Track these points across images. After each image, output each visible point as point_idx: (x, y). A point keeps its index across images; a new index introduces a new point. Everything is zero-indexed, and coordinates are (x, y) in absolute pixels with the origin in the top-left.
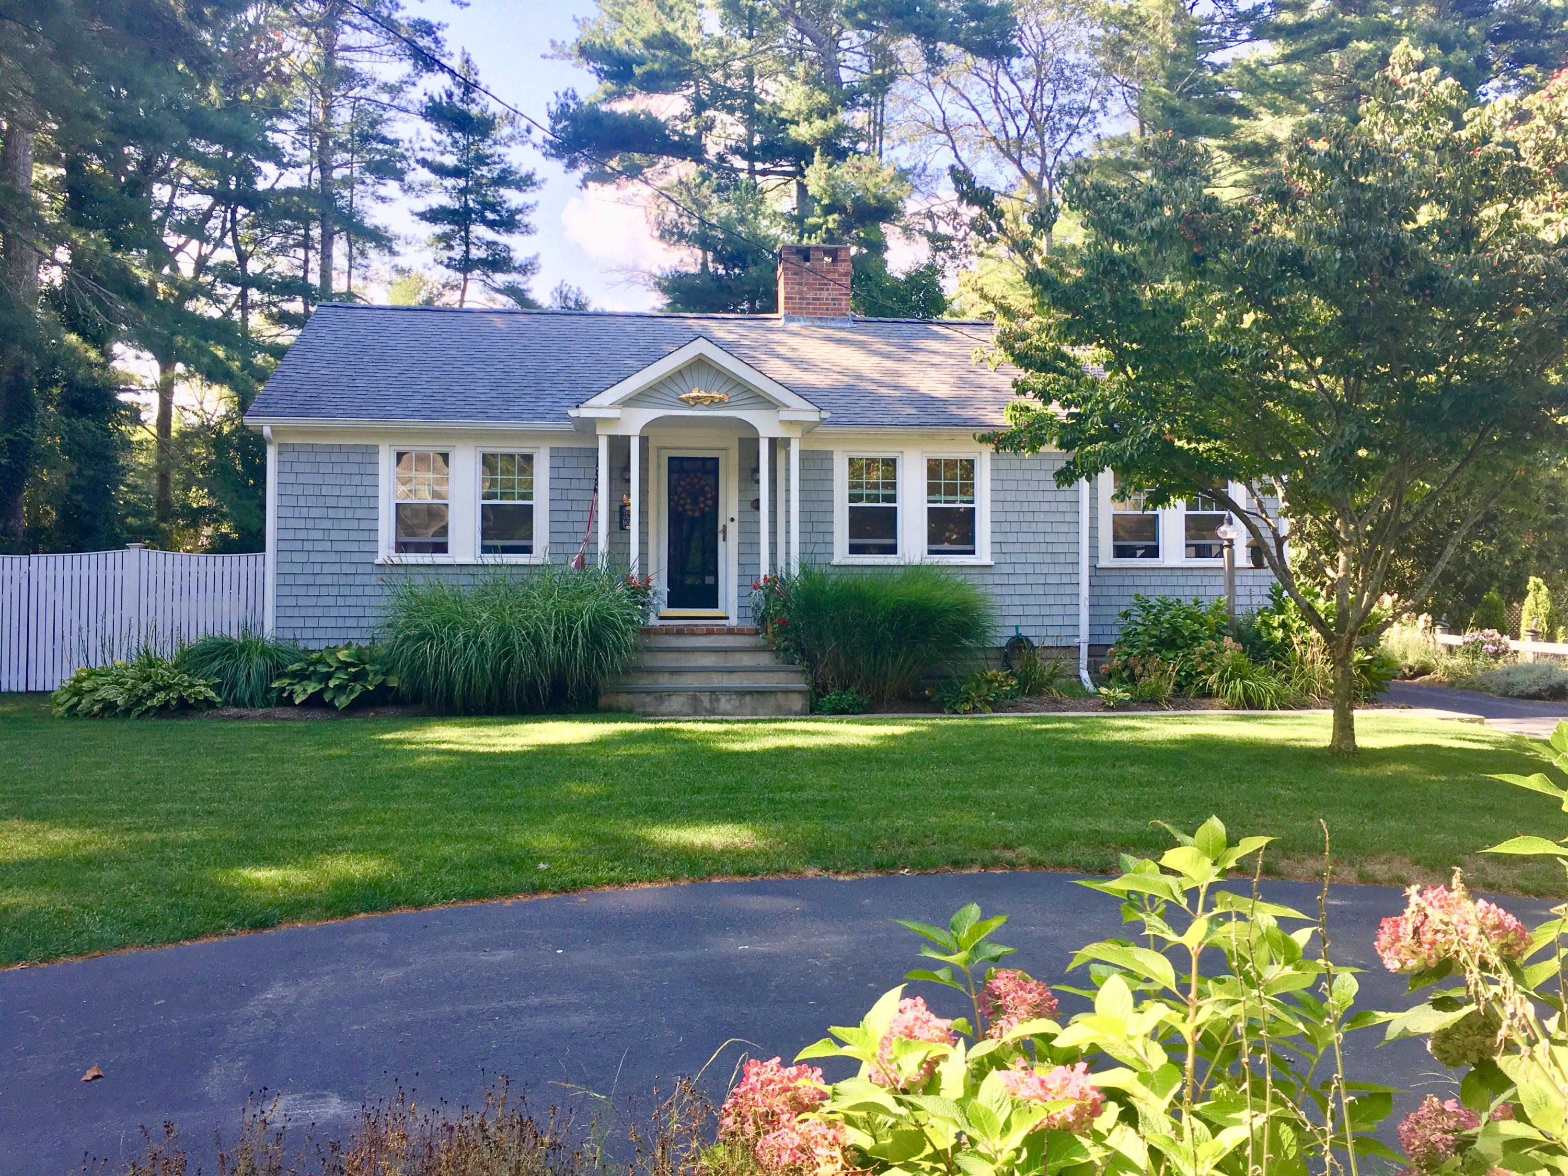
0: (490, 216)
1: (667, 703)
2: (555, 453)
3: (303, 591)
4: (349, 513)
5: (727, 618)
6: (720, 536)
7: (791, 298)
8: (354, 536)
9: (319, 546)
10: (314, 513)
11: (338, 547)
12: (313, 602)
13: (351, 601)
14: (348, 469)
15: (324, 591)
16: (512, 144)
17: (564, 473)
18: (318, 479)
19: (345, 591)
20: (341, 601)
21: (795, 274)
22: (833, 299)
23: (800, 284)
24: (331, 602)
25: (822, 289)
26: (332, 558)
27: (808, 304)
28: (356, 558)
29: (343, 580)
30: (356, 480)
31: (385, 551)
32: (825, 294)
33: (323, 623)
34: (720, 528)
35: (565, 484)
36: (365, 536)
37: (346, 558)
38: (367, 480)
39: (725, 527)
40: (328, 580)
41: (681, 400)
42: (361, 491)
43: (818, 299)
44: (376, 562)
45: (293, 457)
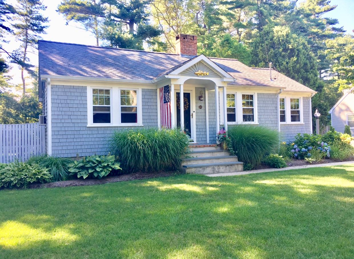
0: (35, 28)
1: (206, 170)
2: (143, 91)
3: (61, 137)
4: (77, 109)
5: (193, 141)
6: (191, 117)
7: (182, 49)
8: (79, 117)
9: (66, 121)
10: (64, 109)
11: (73, 121)
12: (65, 140)
13: (79, 140)
14: (76, 94)
15: (69, 137)
16: (40, 9)
17: (146, 97)
18: (66, 98)
19: (76, 136)
20: (75, 140)
21: (183, 42)
22: (193, 50)
23: (184, 45)
24: (72, 140)
25: (190, 47)
26: (71, 125)
27: (186, 51)
28: (80, 125)
29: (75, 132)
30: (79, 98)
31: (90, 123)
32: (191, 49)
33: (69, 148)
34: (191, 114)
35: (147, 100)
36: (83, 117)
37: (76, 125)
38: (83, 98)
39: (192, 114)
40: (70, 133)
41: (196, 74)
42: (81, 102)
43: (189, 50)
44: (87, 126)
45: (56, 90)
